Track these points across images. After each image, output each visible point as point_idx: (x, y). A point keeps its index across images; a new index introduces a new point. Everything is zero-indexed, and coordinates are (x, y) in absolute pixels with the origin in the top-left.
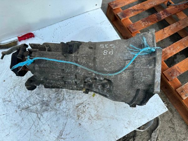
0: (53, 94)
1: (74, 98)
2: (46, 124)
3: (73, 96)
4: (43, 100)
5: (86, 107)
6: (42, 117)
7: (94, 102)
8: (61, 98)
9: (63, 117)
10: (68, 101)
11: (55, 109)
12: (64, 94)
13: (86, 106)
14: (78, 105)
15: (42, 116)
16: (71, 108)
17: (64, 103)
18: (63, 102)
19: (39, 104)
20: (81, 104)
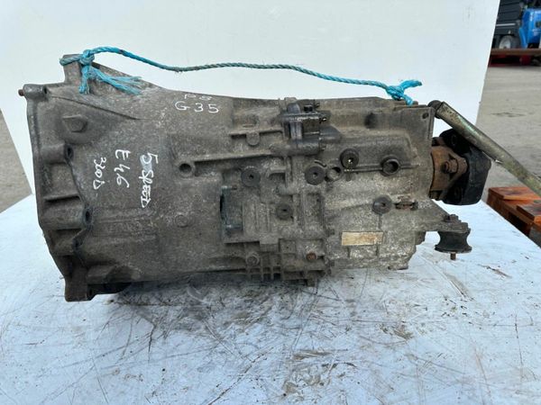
0: (236, 299)
1: (298, 328)
2: (160, 363)
3: (299, 322)
4: (199, 303)
5: (336, 372)
6: (161, 340)
7: (375, 367)
8: (256, 315)
9: (230, 367)
10: (272, 331)
11: (217, 335)
12: (270, 308)
13: (335, 366)
14: (304, 354)
15: (165, 338)
16: (273, 351)
17: (257, 330)
18: (255, 327)
19: (179, 307)
20: (317, 353)
